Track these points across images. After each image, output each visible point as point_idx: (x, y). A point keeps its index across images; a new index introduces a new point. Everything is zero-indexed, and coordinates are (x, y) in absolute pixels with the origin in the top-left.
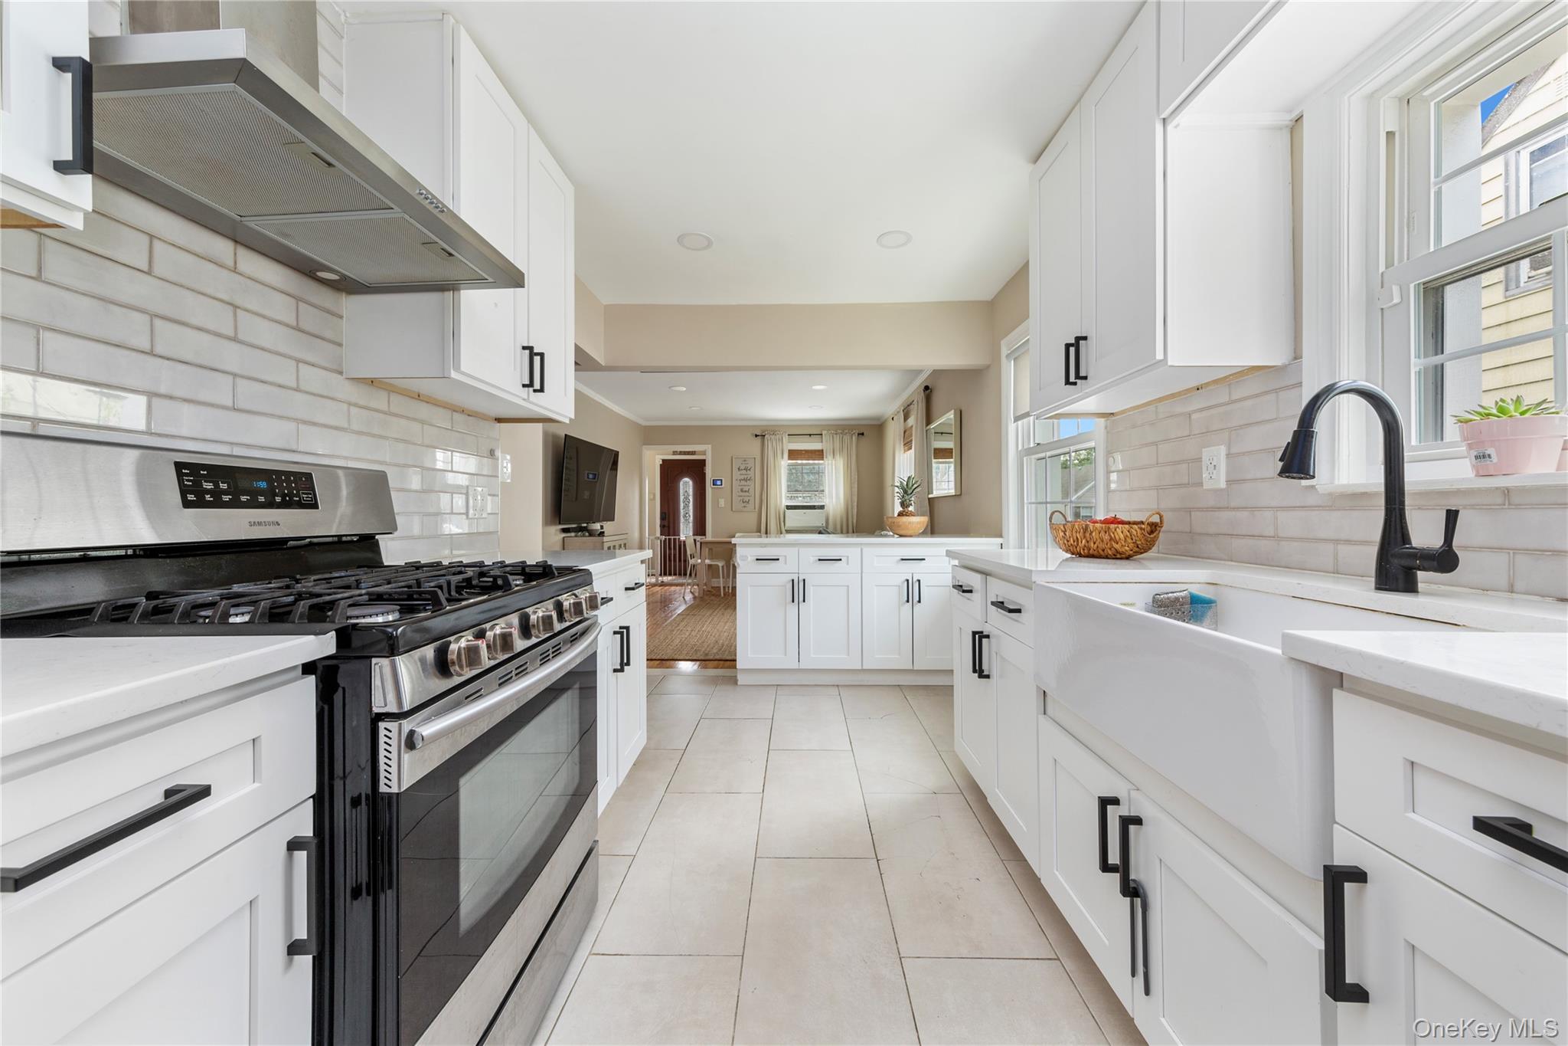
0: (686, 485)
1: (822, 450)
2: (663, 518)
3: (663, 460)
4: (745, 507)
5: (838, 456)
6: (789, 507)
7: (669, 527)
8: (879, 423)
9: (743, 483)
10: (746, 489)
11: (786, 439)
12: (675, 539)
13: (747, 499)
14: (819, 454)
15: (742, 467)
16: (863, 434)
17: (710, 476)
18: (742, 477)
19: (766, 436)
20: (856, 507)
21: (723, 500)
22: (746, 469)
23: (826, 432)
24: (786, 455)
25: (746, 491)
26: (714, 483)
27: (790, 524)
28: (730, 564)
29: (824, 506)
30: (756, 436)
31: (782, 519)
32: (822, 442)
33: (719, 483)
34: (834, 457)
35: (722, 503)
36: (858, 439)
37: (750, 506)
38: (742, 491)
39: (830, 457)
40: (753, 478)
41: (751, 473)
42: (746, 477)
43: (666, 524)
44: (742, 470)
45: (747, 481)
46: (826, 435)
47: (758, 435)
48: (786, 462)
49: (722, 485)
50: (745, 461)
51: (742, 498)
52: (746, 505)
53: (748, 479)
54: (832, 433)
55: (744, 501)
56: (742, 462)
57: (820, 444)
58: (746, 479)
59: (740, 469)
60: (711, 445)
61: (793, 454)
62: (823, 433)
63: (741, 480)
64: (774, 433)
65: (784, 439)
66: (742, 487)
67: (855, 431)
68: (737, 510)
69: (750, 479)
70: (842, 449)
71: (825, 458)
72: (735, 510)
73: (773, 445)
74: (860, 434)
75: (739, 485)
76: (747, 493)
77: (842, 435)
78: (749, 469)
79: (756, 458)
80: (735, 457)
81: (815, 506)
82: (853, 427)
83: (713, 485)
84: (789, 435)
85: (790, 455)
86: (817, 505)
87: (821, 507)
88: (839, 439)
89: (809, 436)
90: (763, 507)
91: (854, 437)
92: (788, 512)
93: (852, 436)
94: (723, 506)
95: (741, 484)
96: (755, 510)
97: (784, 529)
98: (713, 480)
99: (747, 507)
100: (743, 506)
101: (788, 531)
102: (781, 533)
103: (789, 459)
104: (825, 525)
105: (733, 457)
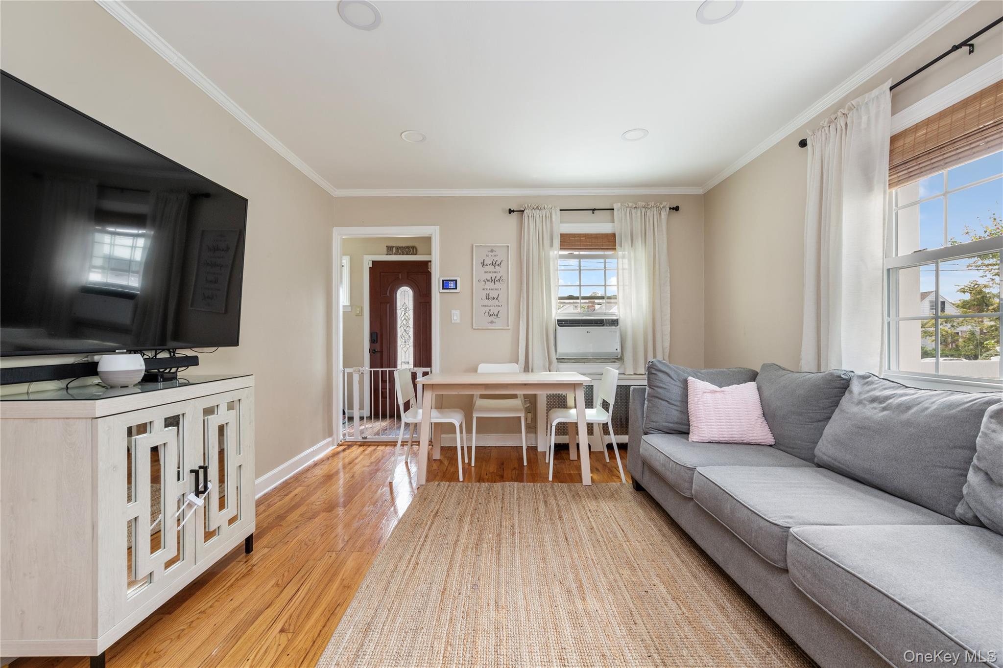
0: (405, 297)
1: (614, 235)
2: (373, 341)
3: (374, 262)
4: (492, 322)
5: (639, 244)
6: (562, 323)
7: (381, 352)
8: (700, 191)
9: (490, 285)
10: (493, 294)
11: (556, 216)
13: (494, 310)
14: (607, 242)
15: (488, 261)
16: (677, 209)
17: (438, 276)
18: (488, 276)
19: (525, 212)
20: (668, 322)
21: (458, 312)
22: (494, 264)
23: (619, 204)
24: (557, 242)
25: (493, 298)
26: (445, 285)
27: (565, 348)
28: (472, 418)
29: (617, 320)
30: (511, 211)
31: (550, 344)
32: (613, 222)
33: (452, 285)
34: (632, 247)
35: (457, 316)
36: (669, 215)
37: (500, 322)
38: (487, 298)
39: (627, 245)
40: (504, 278)
41: (501, 271)
42: (493, 276)
43: (378, 349)
44: (487, 265)
45: (496, 282)
46: (618, 210)
47: (513, 211)
48: (556, 252)
49: (456, 288)
50: (492, 251)
51: (488, 309)
52: (494, 320)
53: (497, 279)
54: (628, 207)
55: (491, 313)
56: (487, 253)
57: (611, 225)
58: (493, 279)
59: (485, 264)
60: (438, 227)
61: (569, 242)
62: (615, 207)
63: (486, 280)
64: (537, 208)
65: (554, 216)
66: (488, 292)
67: (664, 204)
68: (479, 328)
69: (501, 281)
70: (645, 233)
71: (618, 247)
72: (476, 328)
73: (537, 226)
74: (673, 209)
75: (483, 289)
76: (495, 302)
77: (644, 210)
78: (499, 265)
79: (510, 247)
80: (476, 246)
81: (603, 320)
82: (659, 198)
83: (443, 288)
84: (561, 210)
85: (564, 242)
86: (606, 319)
87: (614, 323)
88: (639, 217)
89: (593, 213)
90: (521, 322)
91: (664, 215)
92: (561, 330)
93: (660, 213)
94: (458, 321)
95: (486, 287)
96: (508, 328)
97: (554, 358)
98: (443, 281)
99: (495, 323)
100: (490, 321)
101: (561, 360)
102: (550, 363)
103: (561, 249)
104: (619, 350)
105: (473, 245)
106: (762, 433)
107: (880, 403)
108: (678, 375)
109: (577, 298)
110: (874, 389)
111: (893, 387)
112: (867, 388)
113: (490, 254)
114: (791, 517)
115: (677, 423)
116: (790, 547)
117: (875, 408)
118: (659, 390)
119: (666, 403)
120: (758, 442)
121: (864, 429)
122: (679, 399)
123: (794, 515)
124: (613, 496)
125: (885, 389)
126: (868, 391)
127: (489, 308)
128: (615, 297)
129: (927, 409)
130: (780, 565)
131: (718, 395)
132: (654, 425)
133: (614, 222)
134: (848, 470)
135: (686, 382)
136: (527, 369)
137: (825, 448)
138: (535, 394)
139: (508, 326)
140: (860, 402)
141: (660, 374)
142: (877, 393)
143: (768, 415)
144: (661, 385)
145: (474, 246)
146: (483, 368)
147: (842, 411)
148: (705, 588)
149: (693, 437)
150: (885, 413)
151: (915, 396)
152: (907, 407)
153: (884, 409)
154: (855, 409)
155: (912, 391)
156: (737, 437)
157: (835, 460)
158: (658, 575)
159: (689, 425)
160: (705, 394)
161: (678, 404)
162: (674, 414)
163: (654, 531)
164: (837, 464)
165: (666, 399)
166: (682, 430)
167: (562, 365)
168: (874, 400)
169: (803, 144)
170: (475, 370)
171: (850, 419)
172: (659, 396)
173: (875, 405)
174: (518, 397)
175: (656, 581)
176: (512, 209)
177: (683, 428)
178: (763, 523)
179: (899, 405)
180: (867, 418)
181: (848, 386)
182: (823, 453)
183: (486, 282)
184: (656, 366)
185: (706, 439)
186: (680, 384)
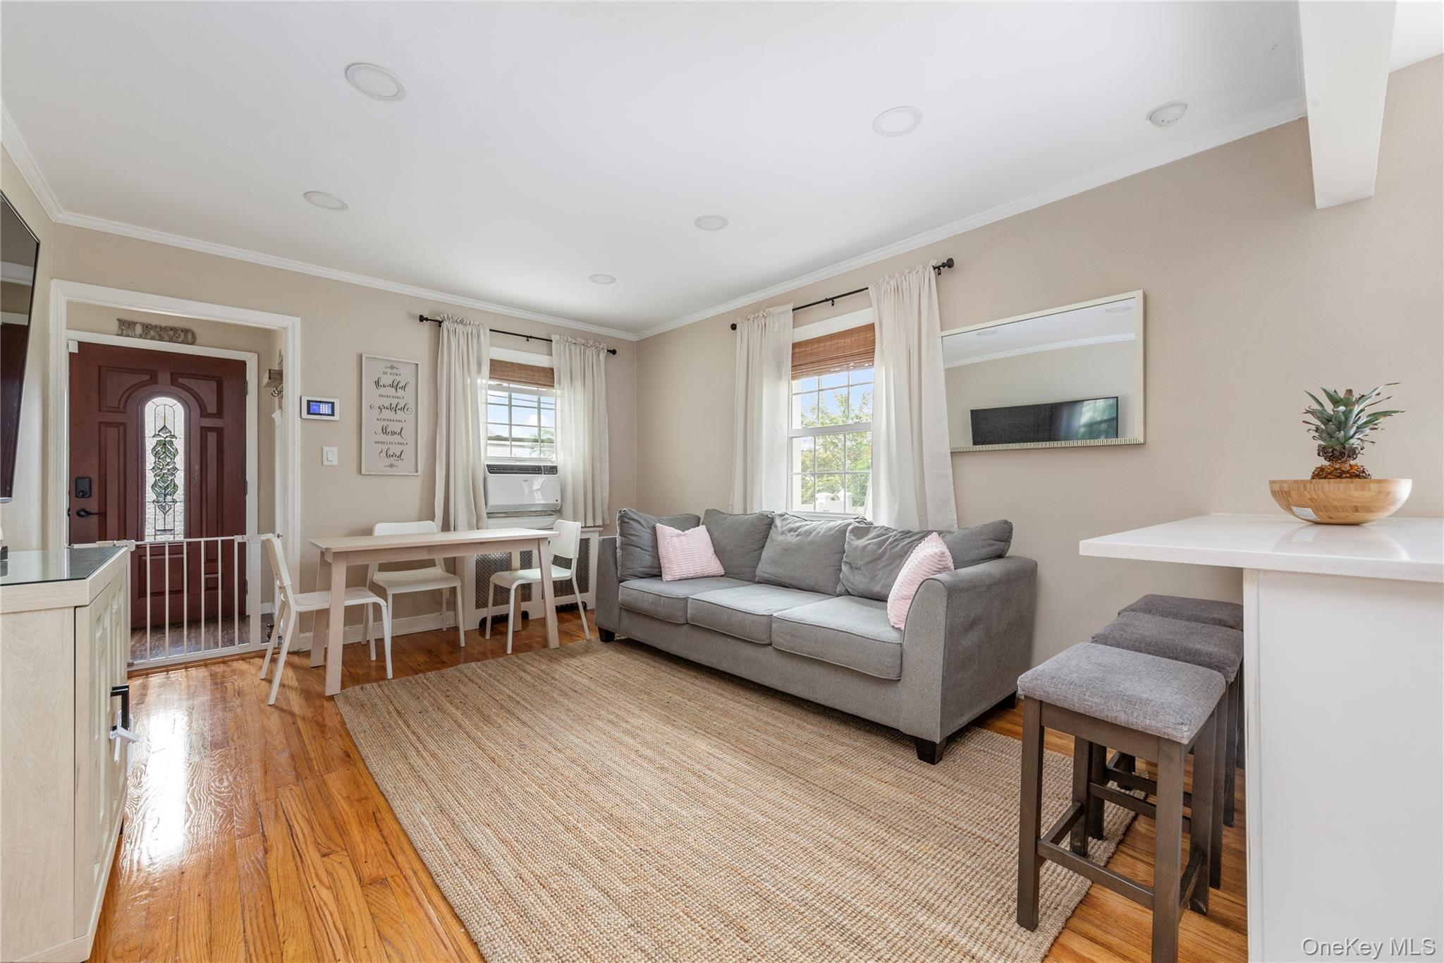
0: (164, 413)
1: (552, 370)
2: (79, 493)
3: (82, 345)
4: (391, 466)
5: (576, 385)
6: (493, 469)
8: (633, 338)
9: (387, 414)
10: (394, 428)
11: (486, 337)
12: (228, 546)
13: (396, 449)
14: (545, 377)
15: (387, 380)
16: (614, 352)
18: (386, 402)
19: (443, 324)
20: (607, 471)
21: (335, 449)
22: (395, 386)
23: (558, 336)
24: (486, 368)
25: (394, 433)
26: (312, 408)
27: (496, 500)
29: (555, 468)
30: (422, 319)
31: (478, 494)
33: (324, 409)
34: (571, 385)
35: (332, 455)
36: (606, 357)
37: (404, 466)
38: (385, 431)
39: (566, 382)
40: (412, 405)
41: (407, 397)
42: (394, 402)
43: (93, 508)
44: (384, 386)
45: (398, 411)
46: (557, 343)
47: (427, 319)
48: (484, 381)
49: (333, 414)
50: (392, 367)
51: (385, 447)
52: (395, 463)
53: (399, 407)
54: (567, 341)
55: (390, 453)
56: (385, 370)
57: (547, 357)
58: (394, 406)
59: (381, 383)
60: (299, 319)
61: (500, 370)
62: (554, 338)
63: (382, 407)
64: (461, 322)
65: (482, 336)
66: (385, 424)
67: (603, 345)
68: (372, 473)
69: (405, 409)
70: (584, 373)
71: (556, 384)
72: (367, 473)
73: (460, 345)
74: (610, 351)
75: (378, 419)
76: (396, 438)
77: (583, 347)
78: (404, 388)
79: (419, 366)
80: (366, 357)
81: (540, 467)
82: (598, 338)
83: (309, 413)
84: (490, 330)
85: (494, 370)
86: (544, 466)
87: (553, 470)
88: (579, 354)
89: (528, 340)
90: (437, 466)
91: (602, 356)
92: (492, 478)
93: (599, 354)
94: (335, 463)
95: (382, 416)
96: (416, 474)
97: (484, 512)
98: (309, 402)
99: (397, 466)
100: (389, 464)
101: (490, 515)
102: (478, 519)
103: (490, 378)
104: (559, 501)
105: (361, 356)
106: (715, 567)
107: (795, 532)
108: (647, 522)
109: (506, 439)
110: (790, 523)
111: (799, 521)
112: (785, 523)
113: (389, 371)
114: (770, 610)
115: (650, 567)
116: (774, 626)
117: (792, 536)
118: (632, 538)
119: (640, 549)
120: (714, 574)
121: (788, 550)
122: (651, 544)
123: (770, 608)
124: (587, 651)
125: (795, 522)
126: (786, 525)
127: (389, 446)
128: (551, 441)
129: (819, 532)
130: (767, 642)
131: (683, 538)
132: (630, 571)
133: (552, 356)
134: (781, 580)
135: (654, 529)
136: (446, 527)
137: (763, 569)
138: (455, 558)
139: (417, 472)
140: (783, 533)
141: (632, 522)
142: (792, 526)
143: (719, 552)
144: (634, 533)
145: (364, 358)
146: (382, 529)
147: (773, 540)
148: (704, 688)
149: (666, 577)
150: (799, 538)
151: (812, 525)
152: (809, 533)
153: (798, 535)
154: (781, 538)
155: (810, 523)
156: (700, 572)
157: (772, 575)
158: (669, 691)
159: (660, 568)
160: (673, 539)
161: (650, 549)
162: (647, 559)
163: (645, 666)
164: (773, 577)
165: (640, 546)
166: (656, 573)
167: (492, 521)
168: (791, 530)
169: (734, 327)
170: (369, 532)
171: (778, 545)
172: (632, 543)
173: (792, 533)
174: (437, 563)
175: (670, 695)
176: (425, 317)
177: (655, 571)
178: (754, 618)
179: (806, 532)
180: (788, 543)
181: (773, 522)
182: (764, 572)
183: (383, 410)
184: (628, 514)
185: (678, 577)
186: (649, 531)
